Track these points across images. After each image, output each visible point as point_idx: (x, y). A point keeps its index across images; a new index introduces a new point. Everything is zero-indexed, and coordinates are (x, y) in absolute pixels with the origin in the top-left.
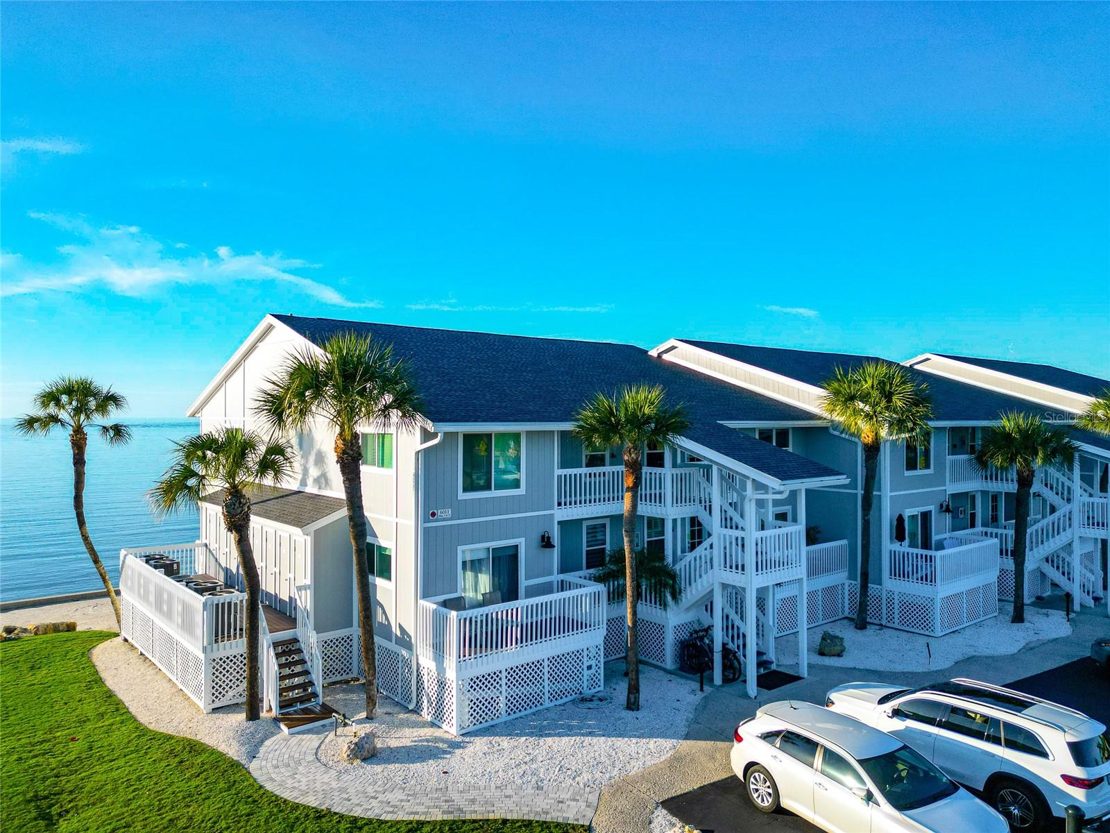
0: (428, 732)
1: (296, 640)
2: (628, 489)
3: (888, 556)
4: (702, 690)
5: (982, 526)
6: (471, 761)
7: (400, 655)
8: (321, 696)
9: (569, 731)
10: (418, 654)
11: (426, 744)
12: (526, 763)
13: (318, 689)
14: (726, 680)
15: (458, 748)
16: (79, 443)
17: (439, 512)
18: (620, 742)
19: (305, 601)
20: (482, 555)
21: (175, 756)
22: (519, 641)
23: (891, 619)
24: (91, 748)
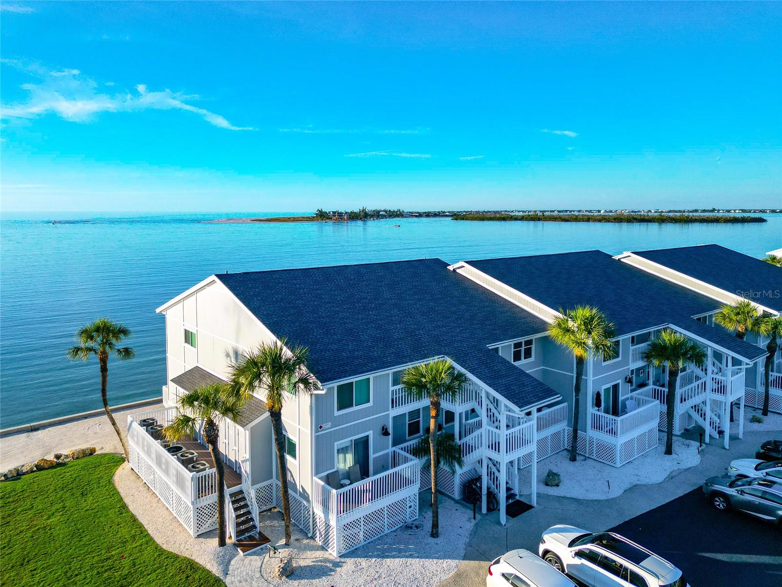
0: (319, 554)
1: (241, 492)
2: (433, 417)
3: (591, 417)
4: (475, 518)
5: (653, 385)
6: (346, 577)
7: (302, 503)
8: (258, 527)
9: (399, 554)
10: (313, 506)
11: (320, 564)
12: (376, 579)
13: (256, 523)
14: (489, 510)
15: (338, 567)
16: (104, 361)
17: (324, 426)
18: (428, 562)
19: (246, 469)
20: (348, 444)
21: (183, 572)
22: (370, 500)
23: (591, 453)
24: (134, 565)
